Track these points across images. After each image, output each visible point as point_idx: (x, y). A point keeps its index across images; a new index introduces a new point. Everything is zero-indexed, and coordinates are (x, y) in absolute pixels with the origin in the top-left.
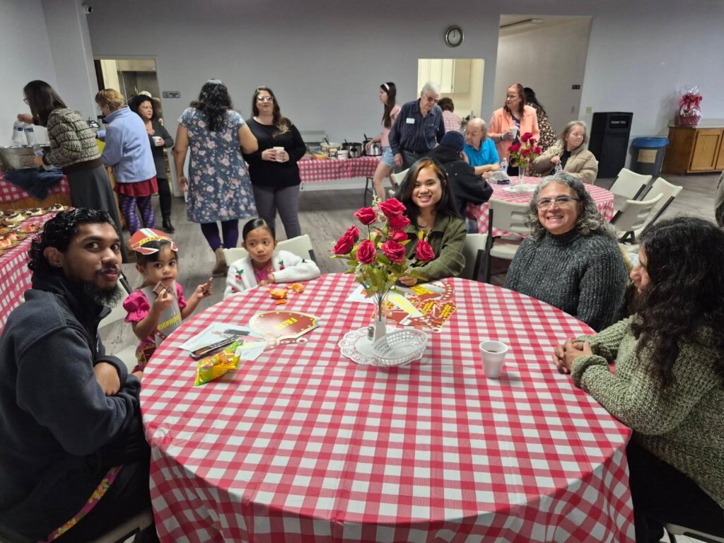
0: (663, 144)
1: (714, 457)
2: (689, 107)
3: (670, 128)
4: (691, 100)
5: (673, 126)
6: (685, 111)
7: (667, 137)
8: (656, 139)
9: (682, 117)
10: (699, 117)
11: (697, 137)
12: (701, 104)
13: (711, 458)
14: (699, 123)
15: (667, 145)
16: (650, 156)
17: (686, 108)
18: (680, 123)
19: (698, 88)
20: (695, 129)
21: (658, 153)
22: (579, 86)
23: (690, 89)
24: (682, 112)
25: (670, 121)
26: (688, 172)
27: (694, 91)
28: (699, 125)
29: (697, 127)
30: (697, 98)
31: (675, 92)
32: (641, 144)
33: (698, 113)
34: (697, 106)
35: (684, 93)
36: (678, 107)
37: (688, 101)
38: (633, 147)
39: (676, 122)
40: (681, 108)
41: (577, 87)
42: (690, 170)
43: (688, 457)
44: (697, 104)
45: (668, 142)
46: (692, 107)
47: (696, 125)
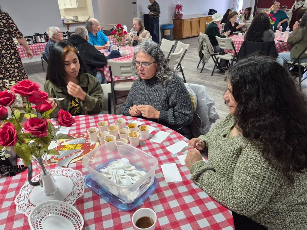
0: (172, 27)
1: (276, 213)
2: (178, 10)
3: (173, 20)
4: (179, 7)
5: (174, 19)
6: (178, 12)
7: (172, 24)
8: (169, 25)
9: (177, 15)
10: (183, 14)
11: (183, 23)
12: (183, 8)
13: (275, 214)
14: (183, 17)
15: (173, 27)
16: (168, 32)
17: (178, 11)
18: (176, 17)
19: (180, 2)
20: (182, 20)
21: (171, 31)
22: (135, 2)
23: (177, 3)
24: (176, 13)
25: (173, 17)
26: (182, 38)
27: (179, 3)
28: (183, 18)
29: (183, 19)
30: (181, 6)
31: (173, 4)
32: (164, 28)
33: (182, 13)
34: (181, 10)
35: (176, 4)
36: (175, 11)
37: (178, 7)
38: (161, 29)
39: (175, 18)
40: (176, 10)
41: (134, 3)
42: (183, 37)
43: (261, 214)
44: (181, 9)
45: (174, 26)
46: (180, 10)
47: (182, 18)
